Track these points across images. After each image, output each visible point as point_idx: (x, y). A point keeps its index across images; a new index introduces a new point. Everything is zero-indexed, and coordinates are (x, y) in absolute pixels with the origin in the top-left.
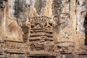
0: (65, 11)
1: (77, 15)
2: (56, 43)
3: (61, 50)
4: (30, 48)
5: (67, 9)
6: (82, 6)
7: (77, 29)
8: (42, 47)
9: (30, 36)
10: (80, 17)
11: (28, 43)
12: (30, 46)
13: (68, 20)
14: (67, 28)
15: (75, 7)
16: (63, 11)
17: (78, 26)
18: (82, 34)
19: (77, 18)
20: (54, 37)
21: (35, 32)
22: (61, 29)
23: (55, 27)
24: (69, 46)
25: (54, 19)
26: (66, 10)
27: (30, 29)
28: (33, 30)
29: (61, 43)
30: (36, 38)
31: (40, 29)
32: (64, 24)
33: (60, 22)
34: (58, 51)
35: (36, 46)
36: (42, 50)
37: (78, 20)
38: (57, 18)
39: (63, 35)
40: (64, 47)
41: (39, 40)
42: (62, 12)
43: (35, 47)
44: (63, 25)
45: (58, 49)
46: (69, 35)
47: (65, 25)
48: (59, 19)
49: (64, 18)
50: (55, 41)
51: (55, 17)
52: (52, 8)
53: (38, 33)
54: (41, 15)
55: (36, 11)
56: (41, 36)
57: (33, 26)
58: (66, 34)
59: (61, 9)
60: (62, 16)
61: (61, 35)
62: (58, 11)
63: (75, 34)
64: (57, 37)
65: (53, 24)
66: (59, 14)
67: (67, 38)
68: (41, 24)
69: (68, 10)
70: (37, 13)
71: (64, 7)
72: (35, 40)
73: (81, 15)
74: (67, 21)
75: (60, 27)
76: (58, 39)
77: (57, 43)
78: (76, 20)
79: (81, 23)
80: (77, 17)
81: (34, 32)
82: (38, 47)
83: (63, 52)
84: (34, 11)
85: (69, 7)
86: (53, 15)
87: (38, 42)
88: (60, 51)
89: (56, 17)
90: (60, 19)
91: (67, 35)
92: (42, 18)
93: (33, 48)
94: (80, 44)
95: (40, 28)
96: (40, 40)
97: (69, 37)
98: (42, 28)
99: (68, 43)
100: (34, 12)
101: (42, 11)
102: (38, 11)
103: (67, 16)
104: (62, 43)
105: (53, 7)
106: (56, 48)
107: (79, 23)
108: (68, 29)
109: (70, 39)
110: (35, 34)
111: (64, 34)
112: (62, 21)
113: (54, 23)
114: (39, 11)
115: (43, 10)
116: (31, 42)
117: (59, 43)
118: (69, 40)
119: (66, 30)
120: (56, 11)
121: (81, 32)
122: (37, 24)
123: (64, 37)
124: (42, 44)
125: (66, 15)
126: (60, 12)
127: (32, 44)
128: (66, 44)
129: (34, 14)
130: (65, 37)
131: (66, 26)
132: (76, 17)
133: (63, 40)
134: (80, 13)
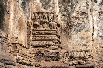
0: (80, 9)
1: (93, 16)
2: (66, 52)
3: (75, 62)
4: (34, 57)
5: (83, 6)
6: (101, 4)
7: (94, 34)
8: (57, 57)
9: (32, 40)
10: (98, 19)
11: (30, 50)
12: (34, 55)
13: (85, 21)
14: (84, 32)
15: (90, 5)
16: (77, 9)
17: (95, 30)
18: (101, 41)
19: (93, 20)
20: (63, 44)
21: (41, 34)
22: (74, 32)
23: (63, 29)
24: (89, 56)
25: (62, 18)
26: (81, 7)
27: (32, 29)
28: (37, 31)
29: (75, 53)
30: (44, 43)
31: (49, 30)
32: (79, 26)
33: (72, 23)
34: (70, 63)
35: (46, 55)
36: (56, 60)
37: (94, 23)
38: (66, 17)
39: (77, 41)
40: (81, 58)
41: (50, 46)
42: (75, 9)
43: (44, 56)
44: (77, 27)
45: (69, 61)
46: (87, 42)
47: (80, 28)
48: (70, 19)
49: (79, 18)
50: (64, 49)
51: (63, 16)
52: (59, 3)
53: (46, 35)
54: (49, 10)
55: (41, 4)
56: (53, 40)
57: (38, 26)
58: (83, 40)
59: (73, 6)
60: (74, 15)
61: (75, 41)
62: (69, 7)
63: (92, 41)
64: (68, 44)
65: (61, 26)
66: (69, 12)
67: (85, 46)
68: (51, 23)
69: (85, 8)
70: (43, 6)
71: (78, 3)
72: (43, 46)
73: (100, 16)
74: (83, 22)
75: (73, 29)
76: (70, 46)
77: (68, 52)
78: (92, 23)
79: (100, 27)
80: (93, 18)
81: (38, 34)
82: (49, 57)
83: (79, 65)
84: (38, 3)
85: (86, 4)
86: (60, 13)
87: (49, 49)
88: (74, 64)
89: (65, 15)
90: (72, 20)
91: (84, 42)
92: (52, 15)
93: (40, 58)
94: (99, 54)
95: (50, 28)
96: (52, 46)
97: (87, 44)
98: (53, 29)
99: (86, 52)
100: (37, 5)
101: (51, 4)
102: (44, 4)
103: (83, 16)
104: (77, 53)
105: (61, 2)
106: (67, 59)
107: (96, 27)
108: (86, 33)
109: (89, 47)
110: (41, 38)
111: (79, 39)
112: (75, 22)
113: (62, 24)
114: (46, 4)
115: (53, 3)
116: (36, 49)
117: (72, 53)
118: (88, 49)
119: (81, 34)
120: (65, 7)
121: (100, 39)
122: (44, 23)
123: (79, 44)
124: (56, 53)
125: (81, 15)
126: (72, 10)
127: (38, 52)
128: (83, 55)
129: (37, 8)
130: (82, 44)
131: (83, 29)
132: (91, 19)
133: (78, 48)
134: (97, 14)
